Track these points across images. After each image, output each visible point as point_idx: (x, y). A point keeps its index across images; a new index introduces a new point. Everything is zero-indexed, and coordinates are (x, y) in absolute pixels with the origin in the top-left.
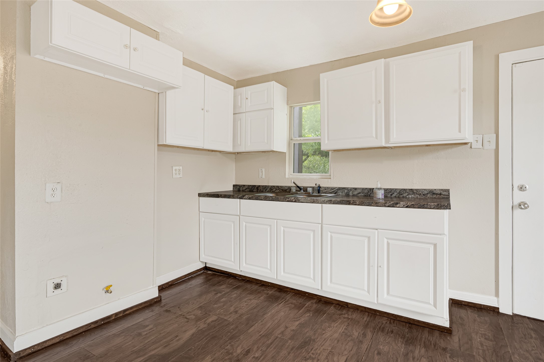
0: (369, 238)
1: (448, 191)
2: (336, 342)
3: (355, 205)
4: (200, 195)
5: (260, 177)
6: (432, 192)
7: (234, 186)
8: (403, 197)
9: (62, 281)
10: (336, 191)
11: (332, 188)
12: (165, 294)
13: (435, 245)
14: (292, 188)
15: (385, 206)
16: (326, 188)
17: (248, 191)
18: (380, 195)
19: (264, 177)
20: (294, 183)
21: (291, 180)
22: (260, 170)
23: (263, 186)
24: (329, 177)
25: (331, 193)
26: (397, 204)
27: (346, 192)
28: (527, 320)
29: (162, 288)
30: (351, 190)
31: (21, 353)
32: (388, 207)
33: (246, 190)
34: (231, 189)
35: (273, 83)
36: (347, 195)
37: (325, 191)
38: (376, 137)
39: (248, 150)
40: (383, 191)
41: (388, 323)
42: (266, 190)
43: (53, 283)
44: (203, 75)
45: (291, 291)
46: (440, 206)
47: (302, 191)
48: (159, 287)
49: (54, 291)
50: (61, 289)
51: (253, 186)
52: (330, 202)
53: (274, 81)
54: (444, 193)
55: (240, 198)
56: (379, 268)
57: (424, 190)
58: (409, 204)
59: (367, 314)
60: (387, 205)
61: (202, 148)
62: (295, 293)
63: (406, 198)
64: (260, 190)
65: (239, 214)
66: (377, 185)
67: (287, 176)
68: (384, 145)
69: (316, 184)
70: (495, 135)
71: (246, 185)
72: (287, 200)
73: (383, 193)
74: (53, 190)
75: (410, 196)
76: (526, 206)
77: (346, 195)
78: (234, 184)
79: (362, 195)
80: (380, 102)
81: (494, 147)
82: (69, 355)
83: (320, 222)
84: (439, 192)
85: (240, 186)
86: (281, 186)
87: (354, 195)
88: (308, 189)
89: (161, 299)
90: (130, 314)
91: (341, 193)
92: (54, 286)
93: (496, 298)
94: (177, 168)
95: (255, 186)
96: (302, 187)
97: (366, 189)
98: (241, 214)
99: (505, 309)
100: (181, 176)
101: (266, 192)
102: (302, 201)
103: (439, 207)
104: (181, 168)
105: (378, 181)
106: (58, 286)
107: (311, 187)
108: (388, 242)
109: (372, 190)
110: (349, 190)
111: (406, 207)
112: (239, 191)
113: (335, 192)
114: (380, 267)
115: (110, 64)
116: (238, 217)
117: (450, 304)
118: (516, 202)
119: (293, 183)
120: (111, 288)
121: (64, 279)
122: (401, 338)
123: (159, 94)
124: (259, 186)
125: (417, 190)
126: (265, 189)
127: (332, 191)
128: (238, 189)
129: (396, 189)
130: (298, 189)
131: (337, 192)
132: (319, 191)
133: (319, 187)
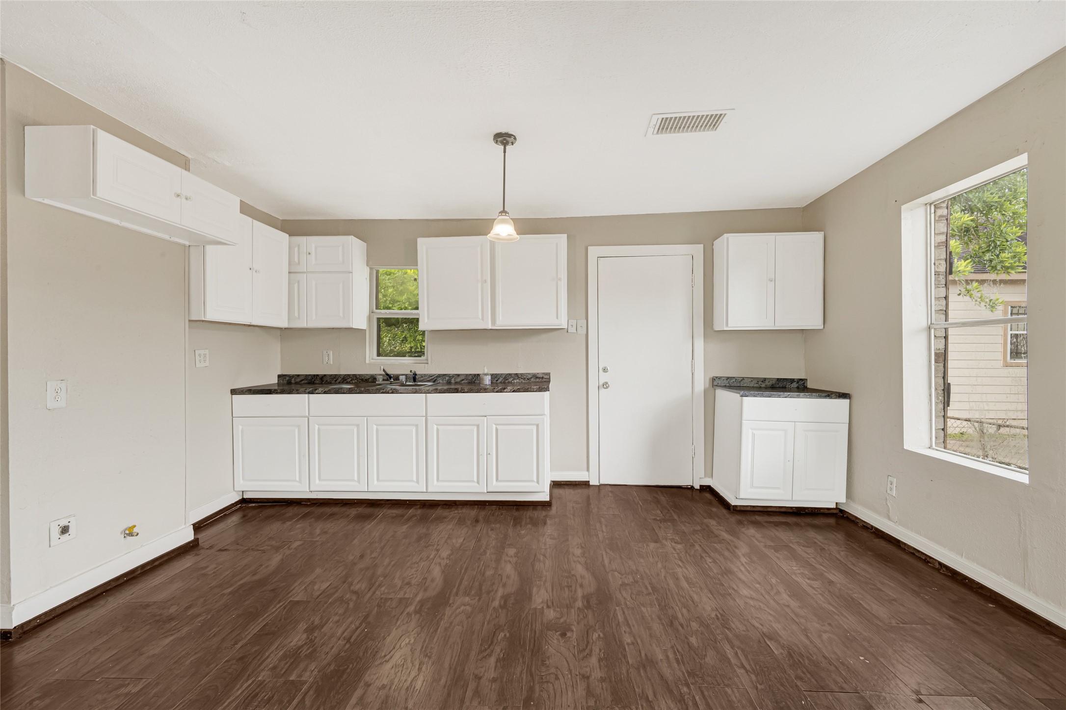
0: (478, 426)
1: (549, 374)
2: (451, 531)
3: (463, 392)
4: (234, 392)
5: (325, 363)
6: (535, 376)
7: (279, 376)
8: (509, 382)
9: (69, 522)
10: (436, 378)
11: (431, 376)
12: (202, 536)
13: (537, 426)
14: (378, 377)
15: (493, 392)
16: (422, 376)
17: (305, 383)
18: (487, 380)
19: (332, 363)
20: (384, 370)
21: (381, 367)
22: (325, 352)
23: (331, 375)
24: (425, 362)
25: (429, 381)
26: (505, 389)
27: (448, 379)
28: (609, 486)
29: (198, 527)
30: (453, 376)
31: (25, 626)
32: (497, 392)
33: (302, 382)
34: (275, 381)
35: (352, 239)
36: (449, 383)
37: (422, 378)
38: (483, 319)
39: (311, 325)
40: (490, 377)
41: (498, 509)
42: (336, 381)
43: (59, 525)
44: (250, 219)
45: (387, 503)
46: (541, 388)
47: (392, 380)
48: (194, 525)
49: (60, 537)
50: (69, 535)
51: (314, 375)
52: (436, 391)
53: (353, 236)
54: (545, 377)
55: (309, 393)
56: (489, 456)
57: (528, 374)
58: (515, 388)
59: (476, 506)
60: (496, 390)
61: (249, 324)
62: (392, 504)
63: (511, 383)
64: (327, 381)
65: (307, 414)
66: (484, 370)
67: (367, 362)
68: (490, 327)
69: (411, 371)
70: (586, 321)
71: (302, 375)
72: (381, 391)
73: (490, 378)
74: (57, 391)
75: (515, 381)
76: (607, 385)
77: (447, 383)
78: (279, 374)
79: (466, 382)
80: (486, 281)
81: (585, 332)
82: (112, 611)
83: (424, 415)
84: (541, 376)
85: (291, 377)
86: (359, 375)
87: (456, 383)
88: (401, 377)
89: (198, 543)
90: (161, 565)
91: (441, 381)
92: (61, 529)
93: (587, 473)
94: (202, 352)
95: (317, 375)
96: (393, 375)
97: (471, 375)
98: (311, 415)
100: (207, 364)
101: (336, 384)
102: (401, 392)
103: (540, 390)
104: (207, 351)
105: (484, 367)
106: (65, 530)
107: (402, 375)
108: (496, 428)
109: (478, 376)
110: (451, 376)
111: (513, 392)
112: (289, 383)
113: (433, 380)
114: (489, 454)
115: (157, 218)
116: (307, 419)
117: (551, 487)
118: (601, 383)
119: (382, 370)
120: (134, 529)
121: (72, 519)
122: (510, 516)
123: (191, 248)
124: (325, 375)
125: (522, 374)
126: (335, 379)
127: (431, 378)
128: (288, 381)
129: (501, 374)
130: (387, 378)
131: (436, 380)
132: (415, 380)
133: (415, 374)
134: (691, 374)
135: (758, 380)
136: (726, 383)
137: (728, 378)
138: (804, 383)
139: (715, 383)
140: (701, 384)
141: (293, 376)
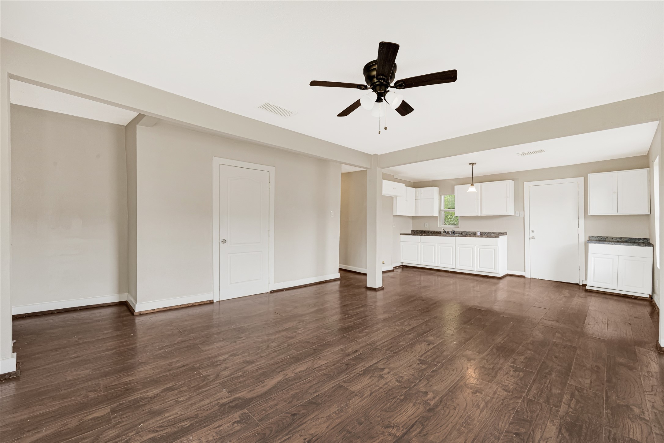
0: (473, 248)
4: (401, 234)
5: (425, 227)
6: (501, 233)
7: (412, 231)
8: (489, 235)
11: (459, 232)
13: (495, 250)
14: (442, 232)
15: (480, 237)
17: (419, 233)
18: (478, 234)
19: (428, 227)
20: (443, 229)
22: (425, 224)
24: (458, 227)
25: (459, 234)
29: (394, 268)
35: (434, 188)
37: (457, 232)
38: (477, 212)
39: (421, 215)
41: (480, 277)
42: (428, 232)
47: (446, 233)
51: (422, 231)
52: (459, 236)
53: (434, 186)
54: (505, 233)
55: (420, 235)
57: (498, 232)
61: (405, 216)
65: (420, 242)
67: (439, 227)
68: (480, 215)
70: (523, 212)
71: (418, 230)
72: (442, 236)
73: (480, 233)
75: (492, 234)
76: (534, 238)
78: (412, 230)
79: (473, 234)
81: (523, 216)
83: (455, 244)
84: (503, 233)
86: (436, 231)
87: (469, 235)
88: (449, 232)
93: (524, 272)
96: (446, 231)
99: (527, 276)
102: (447, 236)
105: (478, 229)
108: (479, 249)
109: (475, 232)
110: (467, 232)
112: (415, 233)
114: (477, 258)
118: (531, 237)
124: (425, 231)
125: (495, 232)
129: (485, 232)
130: (444, 232)
131: (462, 233)
132: (454, 233)
133: (454, 231)
134: (578, 234)
135: (617, 238)
136: (597, 239)
137: (598, 237)
138: (648, 241)
139: (591, 239)
140: (583, 239)
141: (416, 231)
